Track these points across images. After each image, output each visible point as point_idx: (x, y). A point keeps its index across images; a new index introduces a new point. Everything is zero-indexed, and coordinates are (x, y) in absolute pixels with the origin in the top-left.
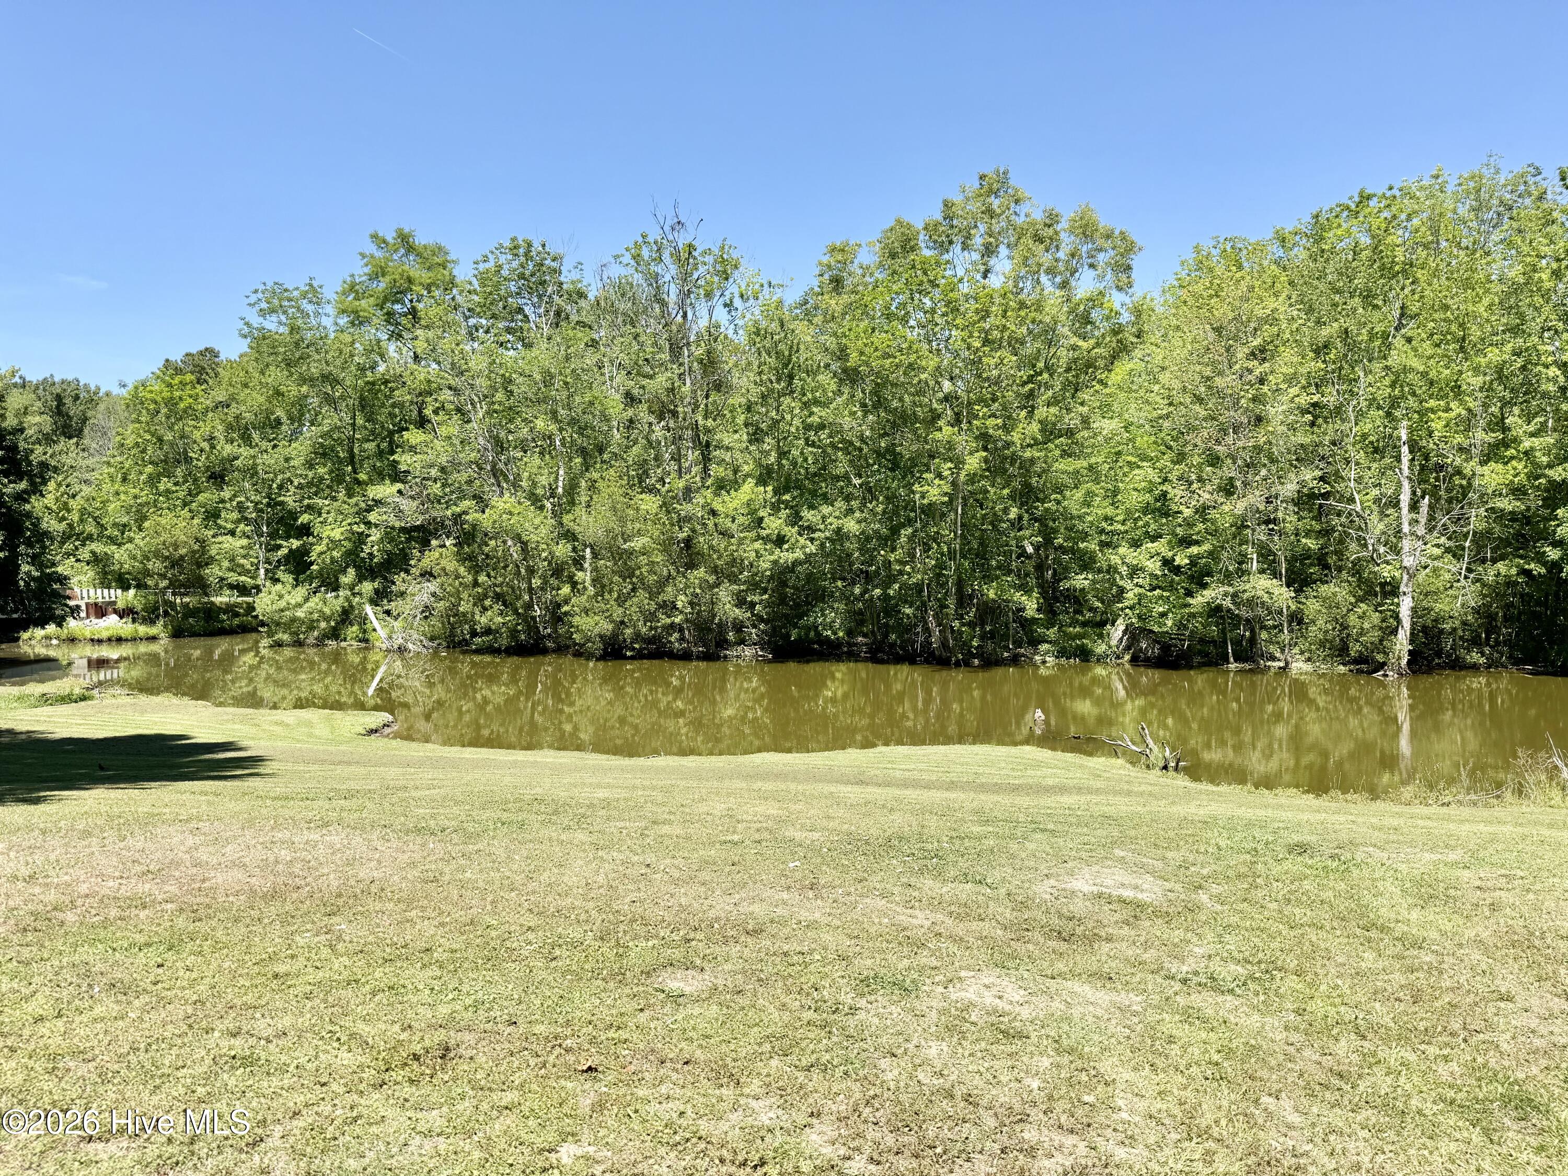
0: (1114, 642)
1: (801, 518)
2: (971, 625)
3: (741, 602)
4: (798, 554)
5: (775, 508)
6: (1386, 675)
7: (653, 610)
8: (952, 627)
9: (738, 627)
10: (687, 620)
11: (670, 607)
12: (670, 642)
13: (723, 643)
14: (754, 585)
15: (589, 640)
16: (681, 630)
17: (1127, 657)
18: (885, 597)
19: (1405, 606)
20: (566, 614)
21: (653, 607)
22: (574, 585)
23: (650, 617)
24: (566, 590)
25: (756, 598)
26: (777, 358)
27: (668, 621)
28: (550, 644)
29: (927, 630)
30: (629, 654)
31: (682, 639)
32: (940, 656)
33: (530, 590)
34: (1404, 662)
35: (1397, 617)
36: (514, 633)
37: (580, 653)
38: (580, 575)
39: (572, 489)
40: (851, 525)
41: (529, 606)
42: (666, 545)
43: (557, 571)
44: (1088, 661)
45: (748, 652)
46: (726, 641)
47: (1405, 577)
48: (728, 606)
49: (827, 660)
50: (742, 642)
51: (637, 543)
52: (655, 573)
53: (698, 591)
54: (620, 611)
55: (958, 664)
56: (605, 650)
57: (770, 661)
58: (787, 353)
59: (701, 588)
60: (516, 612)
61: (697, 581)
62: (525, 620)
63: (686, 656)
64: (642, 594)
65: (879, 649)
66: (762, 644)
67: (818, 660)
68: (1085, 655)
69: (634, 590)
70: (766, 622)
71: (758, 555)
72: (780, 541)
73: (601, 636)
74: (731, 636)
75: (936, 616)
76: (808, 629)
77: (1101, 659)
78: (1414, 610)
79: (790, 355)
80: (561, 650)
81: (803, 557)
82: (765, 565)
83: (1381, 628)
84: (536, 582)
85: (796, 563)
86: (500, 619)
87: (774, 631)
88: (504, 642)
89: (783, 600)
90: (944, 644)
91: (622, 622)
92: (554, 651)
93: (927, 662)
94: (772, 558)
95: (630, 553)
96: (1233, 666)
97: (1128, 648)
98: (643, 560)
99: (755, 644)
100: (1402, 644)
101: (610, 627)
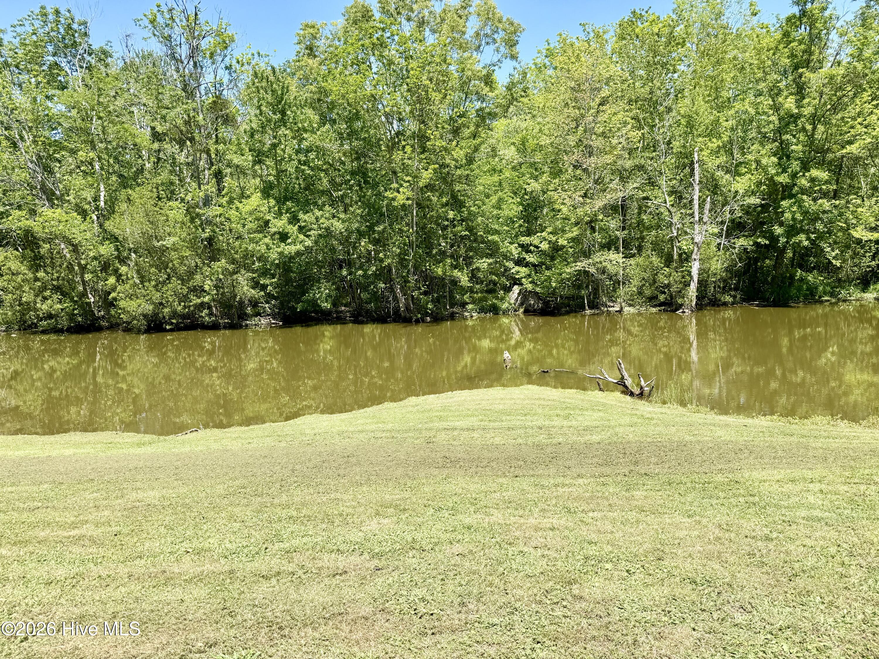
0: (512, 301)
1: (298, 221)
2: (425, 293)
3: (256, 285)
4: (299, 247)
5: (279, 214)
6: (683, 312)
7: (185, 293)
8: (412, 296)
9: (254, 304)
10: (214, 300)
11: (199, 291)
12: (202, 317)
13: (243, 316)
14: (265, 273)
15: (134, 318)
16: (210, 308)
17: (522, 310)
18: (365, 276)
19: (695, 268)
20: (115, 299)
21: (185, 291)
22: (119, 277)
23: (184, 298)
24: (112, 280)
25: (268, 282)
26: (272, 95)
27: (199, 301)
28: (104, 324)
29: (396, 299)
30: (168, 327)
31: (211, 314)
32: (405, 317)
33: (84, 282)
34: (694, 303)
35: (690, 273)
36: (71, 316)
37: (128, 329)
38: (123, 269)
39: (112, 202)
40: (338, 226)
41: (84, 294)
42: (192, 244)
43: (105, 267)
44: (498, 314)
45: (264, 321)
46: (246, 314)
47: (696, 249)
48: (246, 288)
49: (322, 324)
50: (258, 314)
51: (169, 242)
52: (185, 265)
53: (221, 277)
54: (158, 294)
55: (417, 321)
56: (149, 326)
57: (281, 327)
58: (280, 92)
59: (223, 274)
60: (72, 300)
61: (220, 270)
62: (81, 306)
63: (214, 327)
64: (175, 283)
65: (359, 314)
66: (274, 316)
67: (316, 325)
68: (495, 310)
69: (169, 278)
70: (275, 298)
71: (268, 248)
72: (283, 237)
73: (145, 316)
74: (249, 310)
75: (402, 288)
76: (308, 301)
77: (505, 313)
78: (700, 269)
79: (282, 94)
80: (113, 327)
81: (303, 249)
82: (273, 256)
83: (681, 282)
84: (88, 277)
85: (298, 254)
86: (59, 306)
87: (282, 305)
88: (64, 322)
89: (288, 281)
90: (407, 308)
91: (161, 304)
92: (108, 328)
93: (395, 321)
94: (279, 250)
95: (164, 250)
96: (588, 312)
97: (522, 304)
98: (174, 255)
99: (268, 315)
100: (692, 290)
101: (151, 307)
